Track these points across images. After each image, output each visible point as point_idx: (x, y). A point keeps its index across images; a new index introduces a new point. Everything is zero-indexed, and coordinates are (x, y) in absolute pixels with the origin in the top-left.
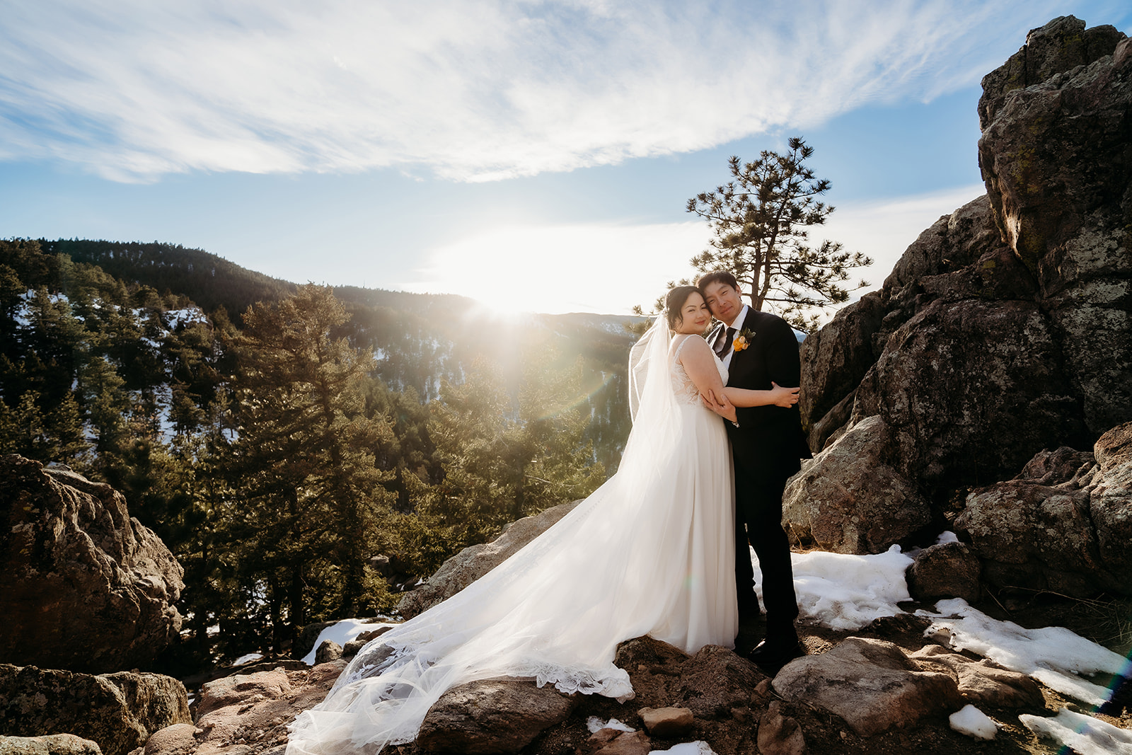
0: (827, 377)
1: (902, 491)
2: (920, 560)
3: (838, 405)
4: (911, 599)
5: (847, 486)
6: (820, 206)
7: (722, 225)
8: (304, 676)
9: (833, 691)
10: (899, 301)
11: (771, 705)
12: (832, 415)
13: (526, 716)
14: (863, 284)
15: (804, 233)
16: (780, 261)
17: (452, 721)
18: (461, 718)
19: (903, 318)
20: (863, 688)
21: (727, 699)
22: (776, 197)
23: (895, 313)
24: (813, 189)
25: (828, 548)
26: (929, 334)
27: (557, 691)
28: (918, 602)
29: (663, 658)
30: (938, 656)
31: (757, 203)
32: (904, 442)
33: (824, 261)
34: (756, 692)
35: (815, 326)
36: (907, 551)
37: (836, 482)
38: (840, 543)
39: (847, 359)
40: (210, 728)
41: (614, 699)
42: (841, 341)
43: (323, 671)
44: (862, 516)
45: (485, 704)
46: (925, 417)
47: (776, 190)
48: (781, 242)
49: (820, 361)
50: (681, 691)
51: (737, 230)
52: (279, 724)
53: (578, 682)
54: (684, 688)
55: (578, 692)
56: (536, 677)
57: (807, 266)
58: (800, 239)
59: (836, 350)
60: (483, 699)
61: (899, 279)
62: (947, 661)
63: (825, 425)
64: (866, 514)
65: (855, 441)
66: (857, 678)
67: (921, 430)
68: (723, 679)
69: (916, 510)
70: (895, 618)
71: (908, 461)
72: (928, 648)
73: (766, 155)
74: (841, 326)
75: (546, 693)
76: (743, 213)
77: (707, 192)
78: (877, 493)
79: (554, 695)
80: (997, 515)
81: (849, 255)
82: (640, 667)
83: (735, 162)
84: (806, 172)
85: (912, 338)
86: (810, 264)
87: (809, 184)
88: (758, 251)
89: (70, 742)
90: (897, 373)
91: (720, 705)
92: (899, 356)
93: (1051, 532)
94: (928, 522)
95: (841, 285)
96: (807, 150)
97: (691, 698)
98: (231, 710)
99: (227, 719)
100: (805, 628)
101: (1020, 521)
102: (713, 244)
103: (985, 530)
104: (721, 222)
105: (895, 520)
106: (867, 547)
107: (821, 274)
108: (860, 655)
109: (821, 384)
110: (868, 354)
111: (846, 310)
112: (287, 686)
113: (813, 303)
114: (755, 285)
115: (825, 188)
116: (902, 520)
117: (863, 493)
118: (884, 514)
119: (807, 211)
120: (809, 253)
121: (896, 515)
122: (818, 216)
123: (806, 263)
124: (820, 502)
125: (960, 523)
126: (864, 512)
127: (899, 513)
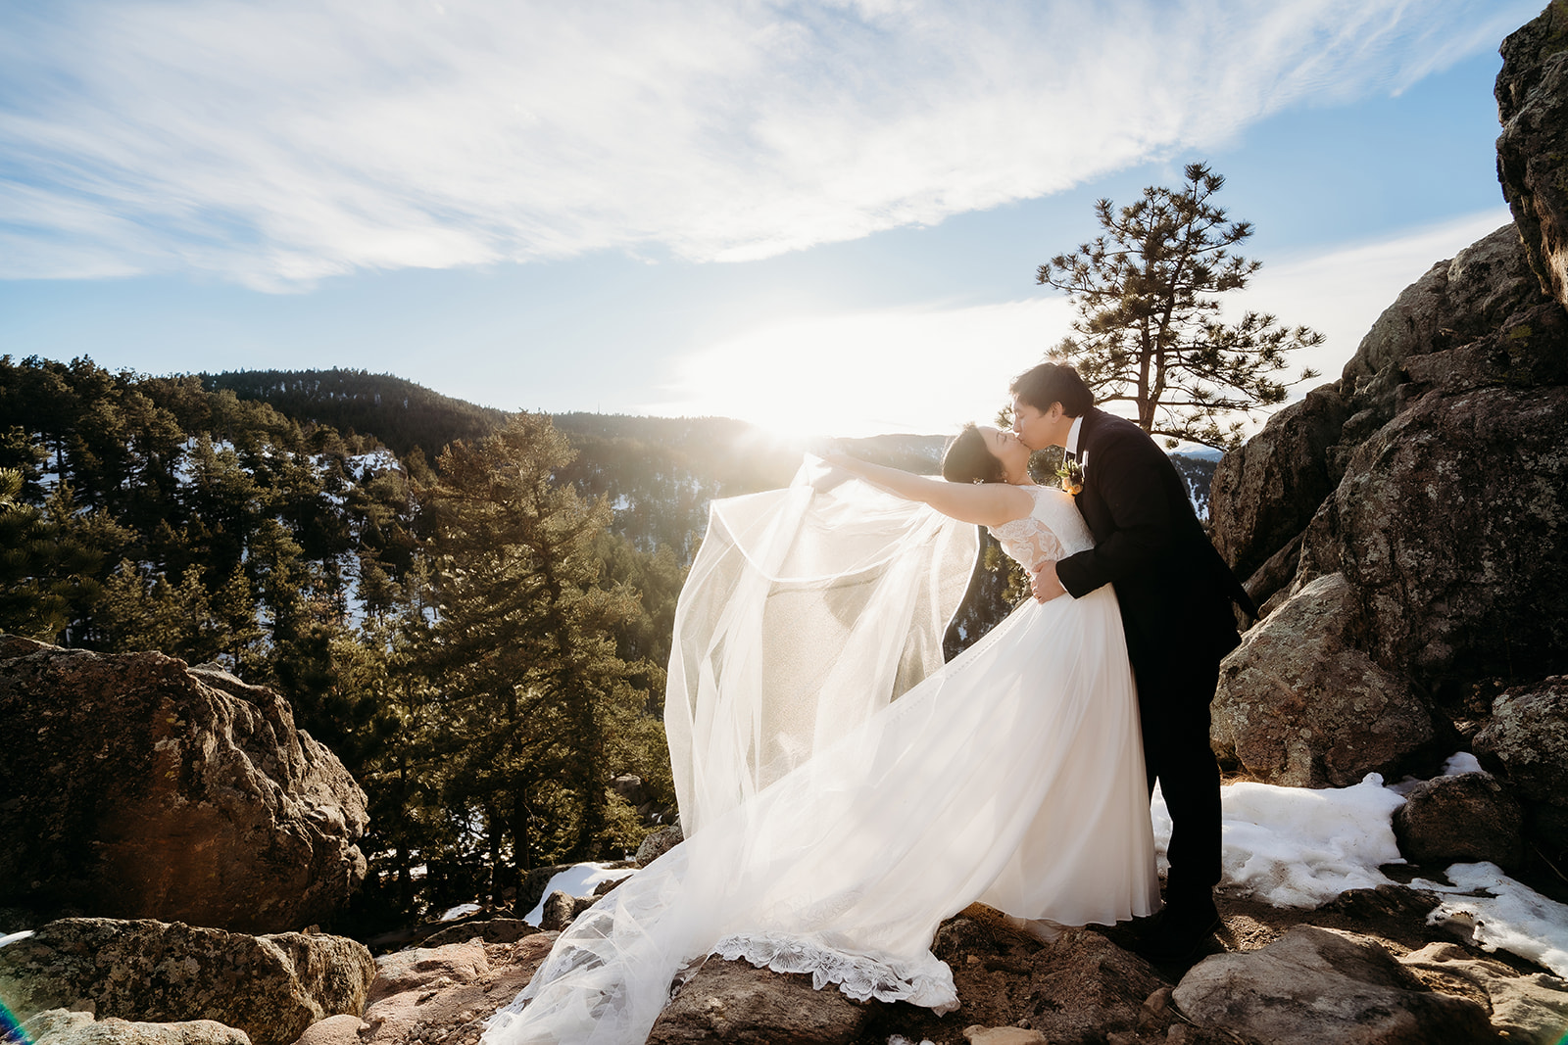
0: (1257, 514)
1: (1382, 690)
2: (1417, 800)
3: (1277, 556)
4: (1403, 861)
5: (1292, 681)
6: (1238, 263)
7: (1089, 300)
8: (507, 951)
9: (1272, 1015)
10: (1369, 396)
11: (1172, 1029)
12: (1267, 572)
13: (796, 1033)
14: (1309, 374)
15: (1214, 304)
16: (1179, 347)
17: (687, 1039)
18: (700, 1034)
19: (1377, 422)
20: (1322, 1013)
21: (1100, 1017)
22: (1170, 253)
23: (1363, 415)
24: (1226, 237)
25: (1264, 776)
26: (1420, 446)
27: (843, 996)
28: (1415, 866)
29: (1006, 946)
30: (1452, 963)
31: (1139, 263)
32: (1384, 611)
33: (1247, 343)
34: (1147, 1008)
35: (1237, 439)
36: (1393, 783)
37: (1273, 675)
38: (1283, 769)
39: (1288, 487)
40: (378, 1023)
41: (929, 1010)
42: (1277, 460)
43: (532, 946)
44: (1316, 728)
45: (735, 1016)
46: (1418, 572)
47: (1170, 243)
48: (1179, 319)
49: (1246, 492)
50: (1031, 1000)
51: (1112, 306)
52: (468, 1022)
53: (875, 983)
54: (1036, 995)
55: (873, 998)
56: (812, 972)
57: (1222, 352)
58: (1208, 312)
59: (1269, 474)
60: (733, 1006)
61: (1367, 364)
62: (1469, 974)
63: (1256, 586)
64: (1324, 726)
65: (1302, 614)
66: (1312, 996)
67: (1412, 592)
68: (1094, 986)
69: (1406, 719)
70: (1376, 891)
71: (1392, 639)
72: (1433, 949)
73: (1151, 193)
74: (1276, 437)
75: (826, 997)
76: (1120, 280)
77: (1066, 253)
78: (1340, 693)
79: (837, 1002)
80: (1550, 730)
81: (1286, 331)
82: (971, 958)
83: (1105, 207)
84: (1214, 213)
85: (1391, 452)
86: (1226, 348)
87: (1219, 230)
88: (1145, 334)
89: (211, 1031)
90: (1369, 506)
91: (1090, 1026)
92: (1370, 480)
94: (1428, 738)
95: (1274, 377)
96: (1215, 180)
97: (1045, 1012)
98: (408, 998)
99: (401, 1011)
100: (1228, 901)
102: (1077, 328)
103: (1529, 755)
104: (1088, 295)
105: (1372, 734)
106: (1327, 776)
107: (1243, 361)
108: (1317, 956)
109: (1249, 526)
110: (1321, 478)
111: (1284, 414)
112: (484, 965)
113: (1232, 406)
114: (1142, 383)
115: (1245, 235)
116: (1382, 735)
117: (1317, 693)
118: (1352, 726)
119: (1217, 271)
120: (1224, 332)
121: (1372, 727)
122: (1235, 277)
123: (1219, 348)
124: (1249, 707)
125: (1485, 740)
126: (1320, 721)
127: (1377, 723)
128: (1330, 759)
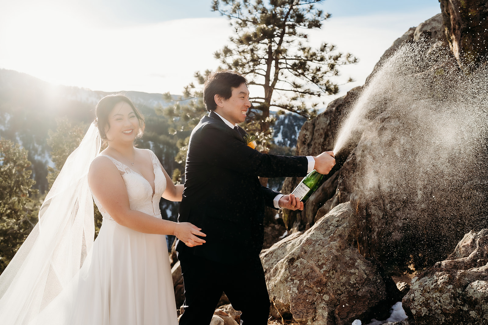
1: (364, 270)
3: (328, 181)
5: (321, 267)
6: (320, 13)
7: (240, 24)
12: (323, 189)
14: (351, 80)
15: (305, 35)
16: (287, 58)
33: (322, 59)
35: (315, 111)
37: (312, 263)
38: (313, 319)
42: (331, 128)
44: (331, 294)
48: (287, 42)
49: (315, 144)
57: (309, 63)
58: (303, 40)
59: (327, 136)
64: (335, 292)
65: (328, 227)
69: (374, 287)
71: (377, 230)
74: (331, 115)
76: (258, 15)
78: (343, 273)
80: (433, 298)
81: (341, 55)
86: (311, 61)
88: (270, 48)
93: (473, 314)
94: (384, 297)
101: (450, 304)
102: (232, 40)
103: (424, 311)
104: (240, 21)
105: (358, 296)
106: (335, 323)
107: (318, 70)
111: (336, 102)
113: (312, 94)
114: (267, 77)
116: (363, 297)
117: (333, 274)
118: (349, 292)
120: (311, 52)
121: (358, 292)
122: (318, 21)
123: (308, 60)
124: (298, 282)
125: (407, 300)
126: (333, 290)
127: (361, 290)
128: (337, 312)
